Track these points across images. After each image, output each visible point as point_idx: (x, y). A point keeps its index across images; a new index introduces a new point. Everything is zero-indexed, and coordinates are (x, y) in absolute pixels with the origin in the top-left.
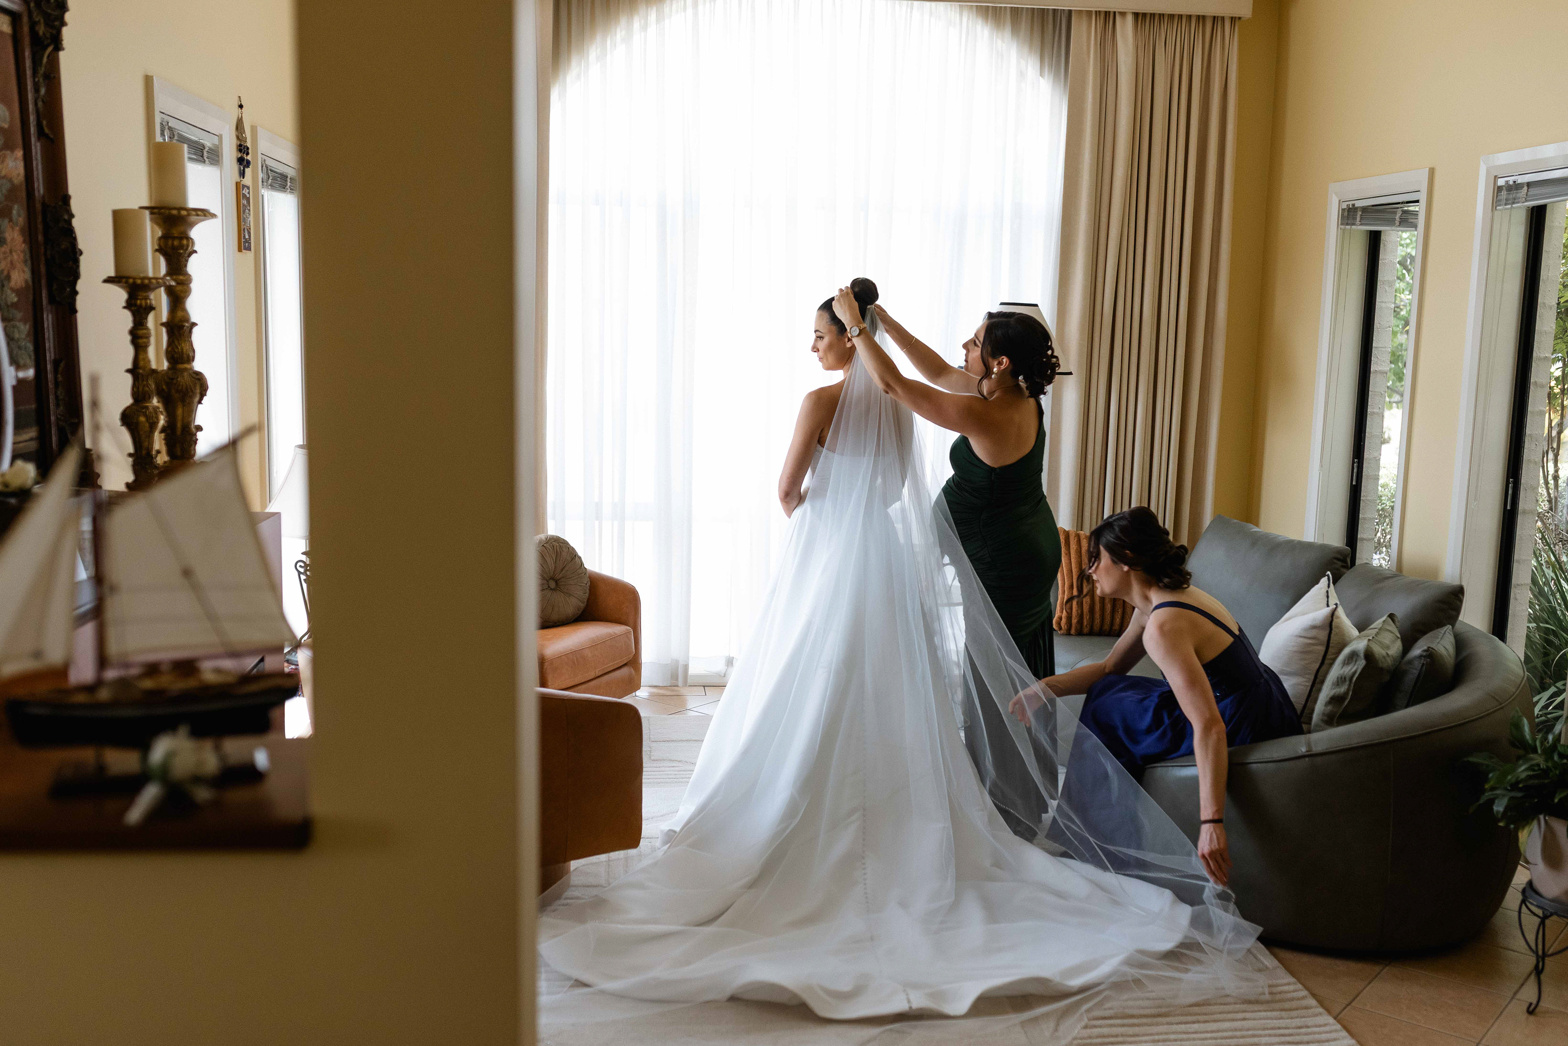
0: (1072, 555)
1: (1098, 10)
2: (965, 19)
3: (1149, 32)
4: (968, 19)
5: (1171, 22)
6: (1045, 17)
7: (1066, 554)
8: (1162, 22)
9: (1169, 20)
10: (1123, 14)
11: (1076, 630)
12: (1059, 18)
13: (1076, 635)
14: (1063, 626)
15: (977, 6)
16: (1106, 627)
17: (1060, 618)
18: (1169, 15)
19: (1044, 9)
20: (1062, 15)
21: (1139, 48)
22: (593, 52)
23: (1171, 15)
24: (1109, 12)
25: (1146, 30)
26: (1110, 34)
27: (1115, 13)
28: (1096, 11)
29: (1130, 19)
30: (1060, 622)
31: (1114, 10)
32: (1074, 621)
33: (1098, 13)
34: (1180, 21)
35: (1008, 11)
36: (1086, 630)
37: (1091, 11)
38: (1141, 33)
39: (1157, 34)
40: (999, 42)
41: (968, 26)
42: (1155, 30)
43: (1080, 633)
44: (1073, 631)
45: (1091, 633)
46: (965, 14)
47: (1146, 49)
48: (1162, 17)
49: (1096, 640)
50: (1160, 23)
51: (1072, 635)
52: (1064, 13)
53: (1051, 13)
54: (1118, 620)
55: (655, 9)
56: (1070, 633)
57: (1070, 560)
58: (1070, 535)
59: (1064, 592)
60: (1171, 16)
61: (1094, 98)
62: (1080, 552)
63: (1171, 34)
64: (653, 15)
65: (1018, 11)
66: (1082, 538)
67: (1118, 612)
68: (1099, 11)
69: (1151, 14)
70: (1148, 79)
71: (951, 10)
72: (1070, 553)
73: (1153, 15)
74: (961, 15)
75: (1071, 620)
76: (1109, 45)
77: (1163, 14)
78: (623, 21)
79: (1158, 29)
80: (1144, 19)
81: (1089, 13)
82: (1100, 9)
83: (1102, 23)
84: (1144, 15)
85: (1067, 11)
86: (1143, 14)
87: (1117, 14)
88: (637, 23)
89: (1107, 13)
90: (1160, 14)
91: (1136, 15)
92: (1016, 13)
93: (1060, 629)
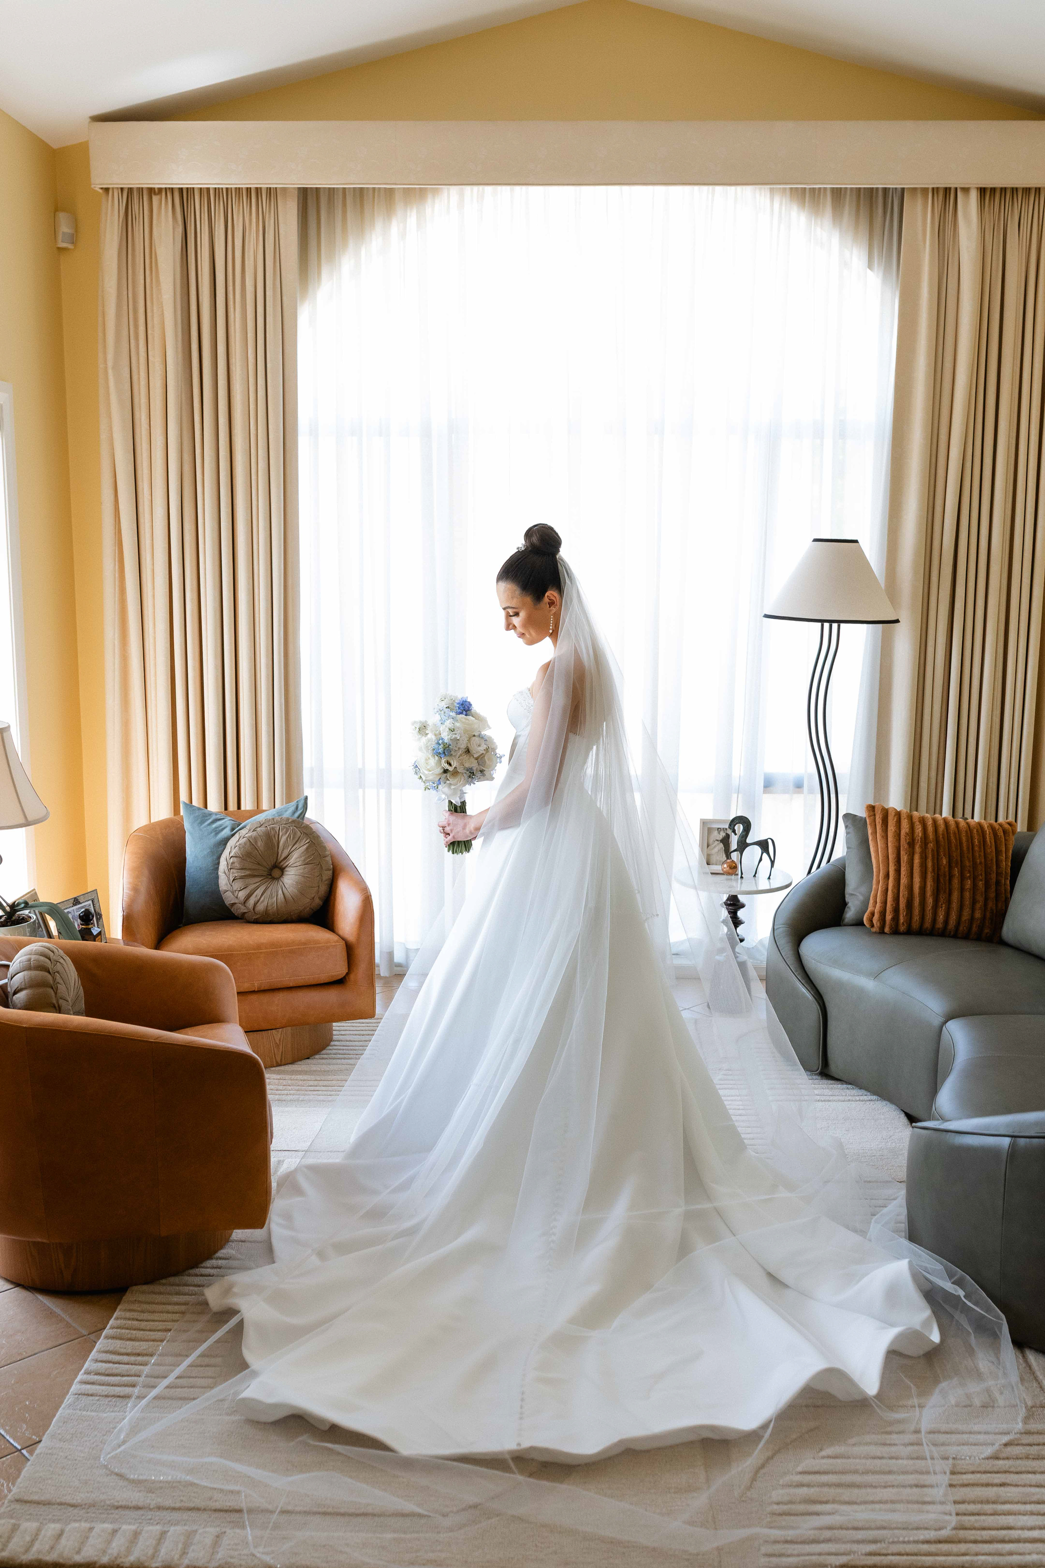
0: (889, 839)
1: (935, 186)
2: (776, 205)
3: (1000, 207)
4: (781, 204)
5: (1026, 193)
6: (874, 199)
7: (883, 837)
8: (1015, 200)
9: (1024, 195)
10: (966, 190)
11: (891, 928)
12: (890, 198)
13: (891, 934)
14: (875, 924)
15: (791, 188)
16: (928, 924)
17: (873, 914)
18: (1023, 188)
19: (873, 188)
20: (894, 195)
21: (986, 232)
22: (346, 263)
23: (1026, 188)
24: (950, 188)
25: (995, 209)
26: (951, 213)
27: (956, 189)
28: (933, 189)
29: (974, 195)
30: (872, 918)
31: (956, 186)
32: (889, 917)
33: (935, 190)
34: (1037, 196)
35: (829, 193)
36: (902, 928)
37: (928, 189)
38: (989, 211)
39: (1009, 212)
40: (819, 229)
41: (780, 212)
42: (1007, 205)
43: (895, 932)
44: (887, 930)
45: (909, 932)
46: (777, 199)
47: (995, 230)
48: (1015, 192)
49: (913, 940)
50: (1013, 196)
51: (886, 933)
52: (896, 193)
53: (880, 193)
54: (941, 917)
55: (415, 211)
56: (884, 930)
57: (887, 844)
58: (889, 814)
59: (878, 882)
60: (1027, 191)
61: (930, 293)
62: (899, 835)
63: (1026, 211)
64: (412, 217)
65: (841, 192)
66: (902, 818)
67: (942, 907)
68: (938, 188)
69: (1001, 189)
70: (998, 260)
71: (760, 194)
72: (887, 836)
73: (1003, 190)
74: (772, 200)
75: (885, 916)
76: (949, 230)
77: (1017, 189)
78: (379, 225)
79: (1010, 206)
80: (993, 197)
81: (925, 191)
82: (938, 186)
83: (941, 201)
84: (993, 190)
85: (900, 190)
86: (991, 189)
87: (959, 191)
88: (395, 227)
89: (947, 190)
90: (1013, 188)
91: (982, 191)
92: (838, 194)
93: (872, 926)
